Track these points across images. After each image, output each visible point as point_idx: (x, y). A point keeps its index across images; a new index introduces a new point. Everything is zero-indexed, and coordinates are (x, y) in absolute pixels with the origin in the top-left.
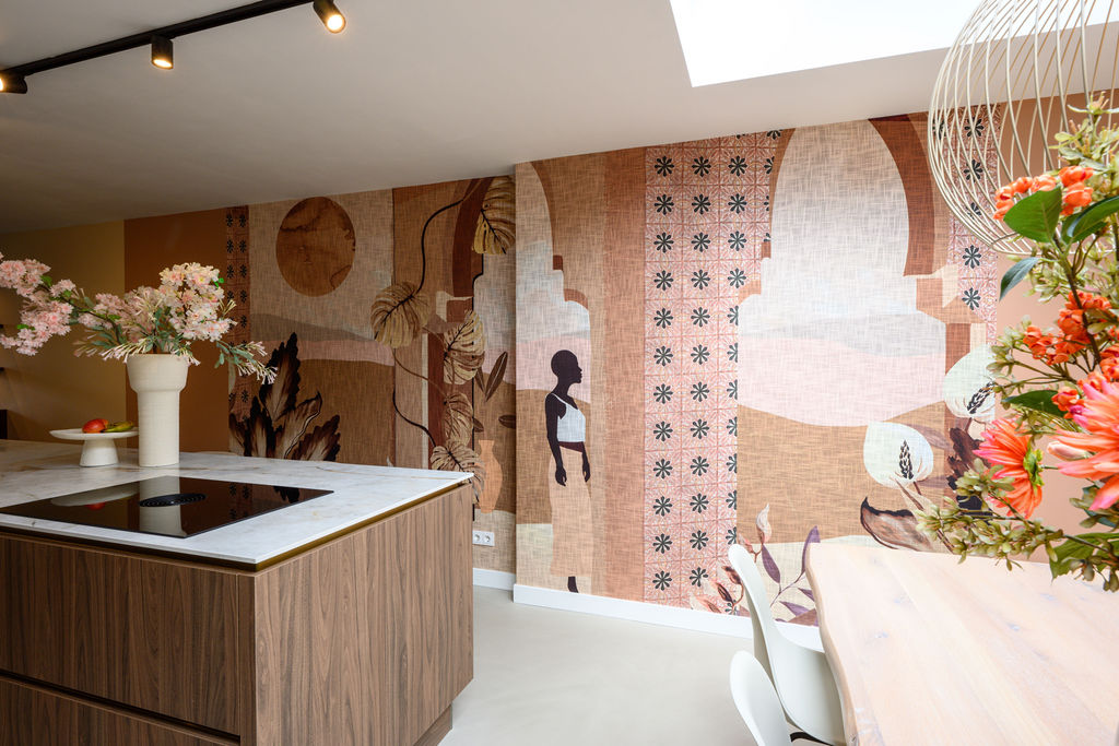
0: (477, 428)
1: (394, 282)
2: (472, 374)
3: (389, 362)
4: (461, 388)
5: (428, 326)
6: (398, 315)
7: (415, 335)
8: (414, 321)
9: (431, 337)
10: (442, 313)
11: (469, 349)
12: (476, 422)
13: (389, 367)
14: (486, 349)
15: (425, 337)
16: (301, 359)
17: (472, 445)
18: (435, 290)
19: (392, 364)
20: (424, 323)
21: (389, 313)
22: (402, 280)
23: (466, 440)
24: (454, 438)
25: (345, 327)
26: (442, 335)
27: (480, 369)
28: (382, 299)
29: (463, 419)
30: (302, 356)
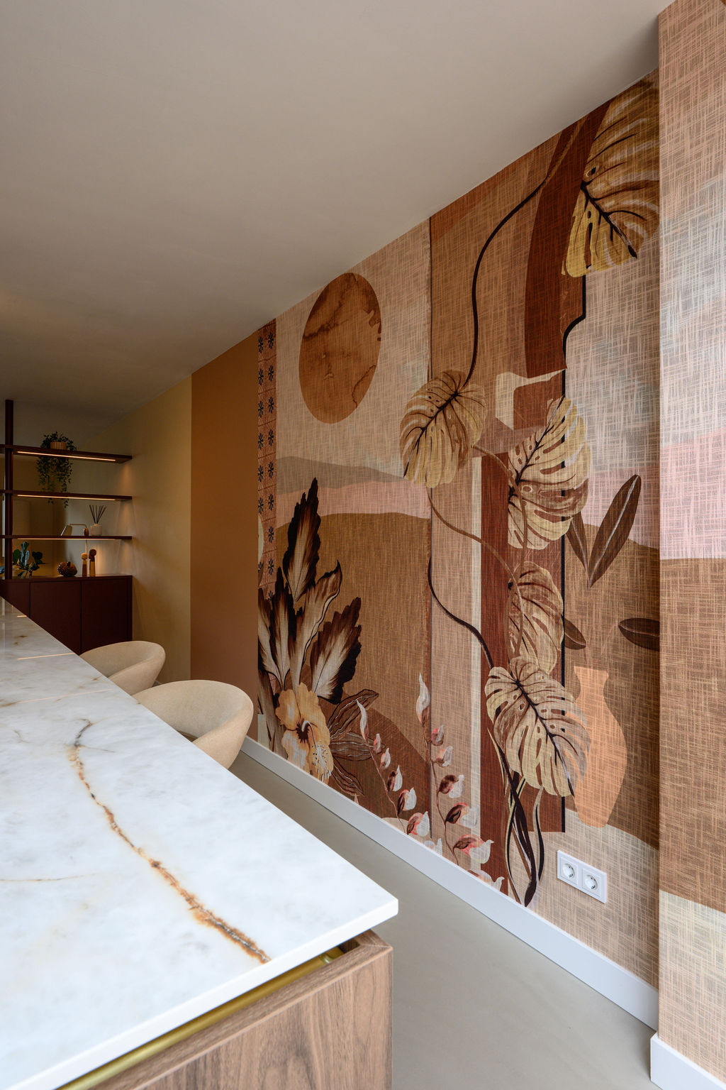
0: (572, 639)
1: (431, 376)
2: (562, 529)
3: (423, 512)
4: (539, 556)
5: (482, 441)
6: (437, 432)
7: (462, 461)
8: (459, 435)
9: (487, 462)
10: (506, 413)
11: (554, 478)
12: (569, 627)
13: (422, 520)
14: (591, 474)
15: (477, 463)
16: (321, 515)
17: (561, 673)
18: (495, 373)
19: (428, 516)
20: (475, 437)
21: (424, 429)
22: (441, 368)
23: (548, 662)
24: (526, 655)
25: (368, 463)
26: (505, 457)
27: (578, 517)
28: (414, 408)
29: (543, 618)
30: (323, 511)
